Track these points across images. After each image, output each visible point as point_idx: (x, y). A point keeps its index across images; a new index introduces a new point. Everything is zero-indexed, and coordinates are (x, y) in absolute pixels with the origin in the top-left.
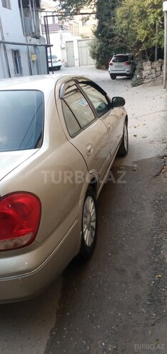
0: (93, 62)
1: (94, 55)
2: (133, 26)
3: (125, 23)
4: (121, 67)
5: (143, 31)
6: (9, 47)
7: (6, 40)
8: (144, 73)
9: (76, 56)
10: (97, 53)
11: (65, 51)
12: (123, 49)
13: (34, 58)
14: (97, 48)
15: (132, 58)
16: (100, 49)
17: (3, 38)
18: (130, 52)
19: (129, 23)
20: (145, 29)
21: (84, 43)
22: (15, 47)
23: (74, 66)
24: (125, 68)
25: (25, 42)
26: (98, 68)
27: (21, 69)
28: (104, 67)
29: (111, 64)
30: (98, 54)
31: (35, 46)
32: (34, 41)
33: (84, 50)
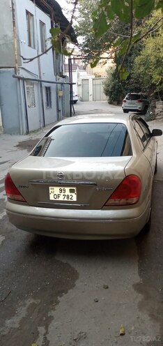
0: (106, 98)
1: (107, 92)
2: (150, 72)
3: (142, 69)
4: (134, 104)
5: (158, 77)
6: (45, 84)
7: (42, 79)
8: (156, 110)
9: (91, 92)
10: (110, 90)
11: (81, 87)
12: (138, 90)
13: (61, 94)
14: (111, 86)
15: (146, 97)
16: (114, 87)
17: (40, 77)
18: (144, 92)
19: (146, 69)
20: (160, 75)
21: (98, 82)
22: (47, 85)
23: (88, 100)
24: (138, 105)
25: (55, 81)
26: (110, 103)
27: (51, 102)
28: (116, 103)
29: (125, 101)
30: (111, 92)
31: (62, 84)
32: (61, 80)
33: (98, 87)
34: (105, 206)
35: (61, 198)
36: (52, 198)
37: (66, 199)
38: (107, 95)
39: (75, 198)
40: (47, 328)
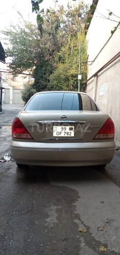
3: (55, 82)
9: (11, 98)
11: (4, 94)
19: (58, 83)
23: (9, 104)
30: (27, 98)
33: (17, 95)
34: (94, 140)
35: (62, 135)
36: (55, 134)
37: (66, 135)
38: (24, 100)
39: (73, 135)
40: (80, 219)
